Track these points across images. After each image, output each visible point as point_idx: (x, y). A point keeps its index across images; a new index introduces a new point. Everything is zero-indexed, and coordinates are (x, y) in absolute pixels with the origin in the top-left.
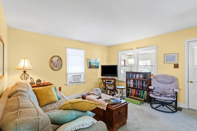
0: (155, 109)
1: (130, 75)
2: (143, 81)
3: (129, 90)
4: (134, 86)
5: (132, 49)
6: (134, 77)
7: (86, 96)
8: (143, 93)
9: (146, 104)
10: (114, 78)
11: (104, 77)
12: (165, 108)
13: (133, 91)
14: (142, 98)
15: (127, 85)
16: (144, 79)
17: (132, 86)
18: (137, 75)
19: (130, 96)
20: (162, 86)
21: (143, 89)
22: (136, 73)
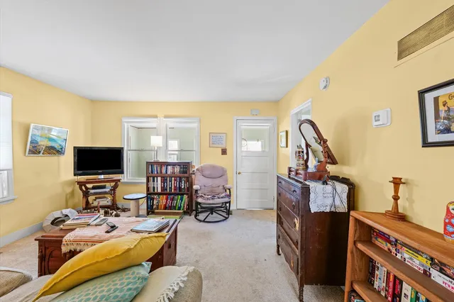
0: (204, 221)
1: (153, 169)
2: (180, 178)
3: (153, 199)
4: (163, 189)
5: (156, 117)
6: (164, 171)
7: (63, 237)
8: (182, 199)
9: (187, 217)
10: (116, 177)
11: (83, 178)
12: (215, 217)
13: (162, 200)
14: (179, 209)
15: (148, 189)
16: (182, 175)
17: (159, 190)
18: (169, 167)
19: (156, 211)
20: (209, 182)
21: (180, 192)
22: (167, 164)
